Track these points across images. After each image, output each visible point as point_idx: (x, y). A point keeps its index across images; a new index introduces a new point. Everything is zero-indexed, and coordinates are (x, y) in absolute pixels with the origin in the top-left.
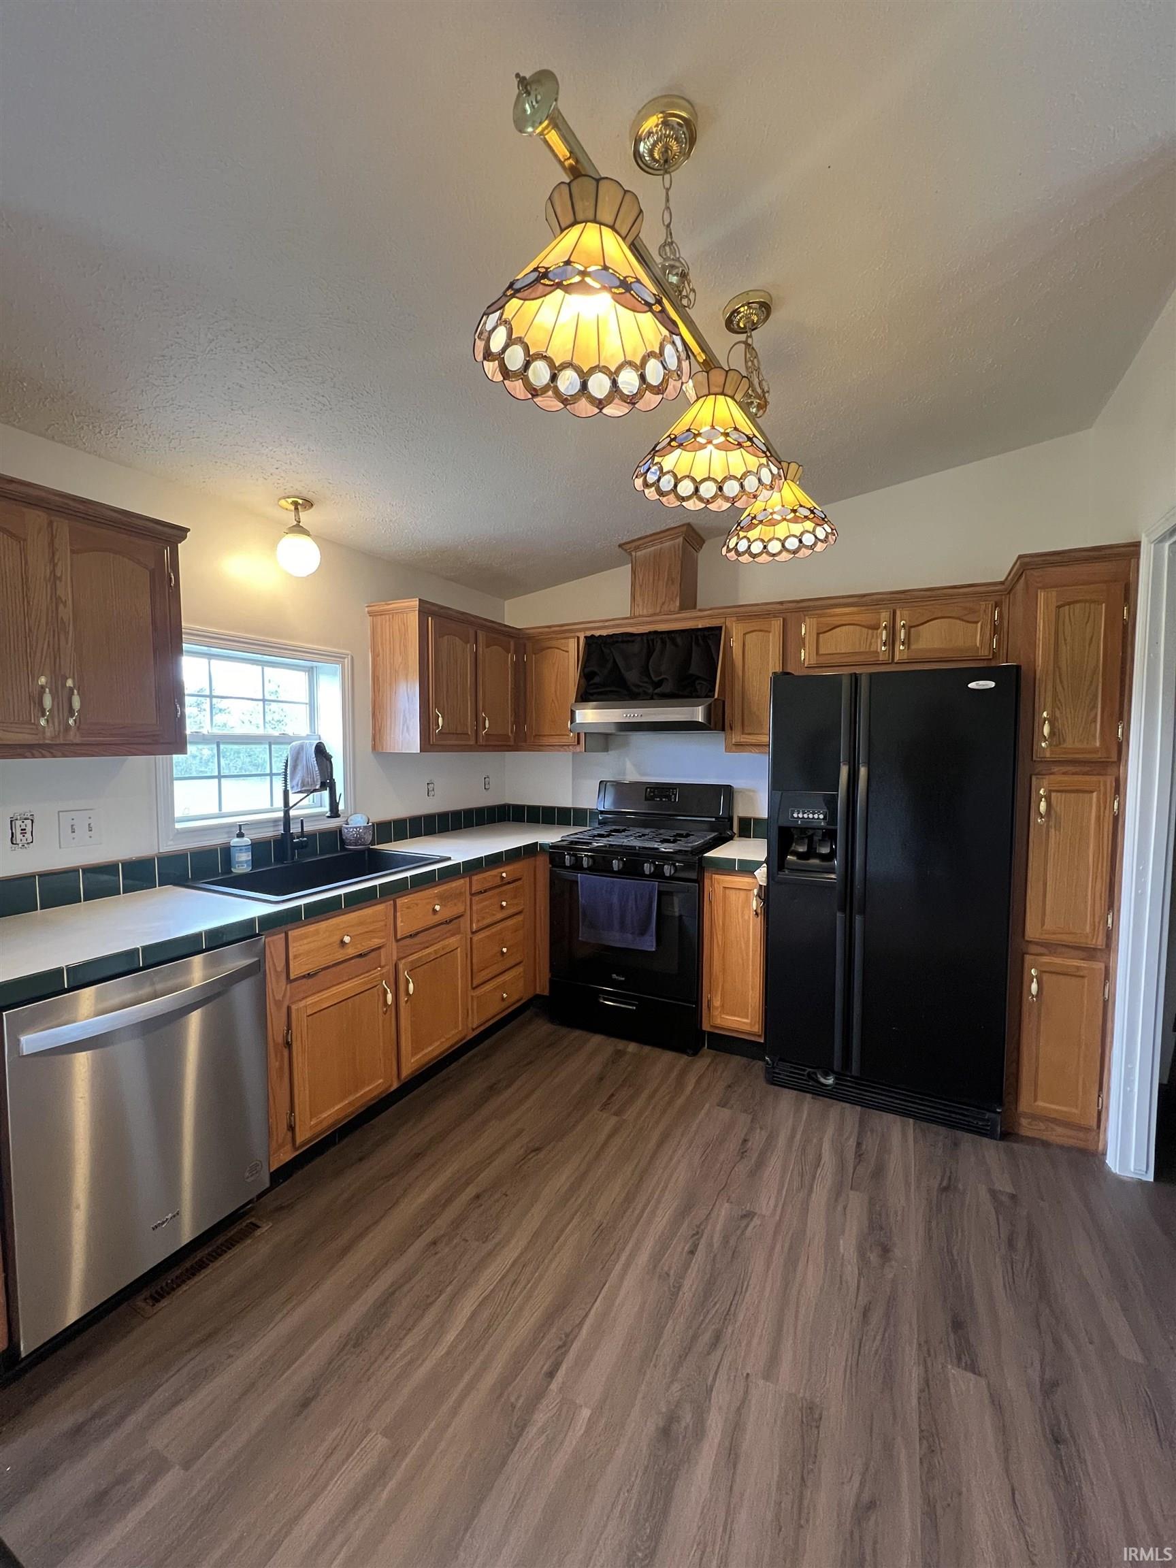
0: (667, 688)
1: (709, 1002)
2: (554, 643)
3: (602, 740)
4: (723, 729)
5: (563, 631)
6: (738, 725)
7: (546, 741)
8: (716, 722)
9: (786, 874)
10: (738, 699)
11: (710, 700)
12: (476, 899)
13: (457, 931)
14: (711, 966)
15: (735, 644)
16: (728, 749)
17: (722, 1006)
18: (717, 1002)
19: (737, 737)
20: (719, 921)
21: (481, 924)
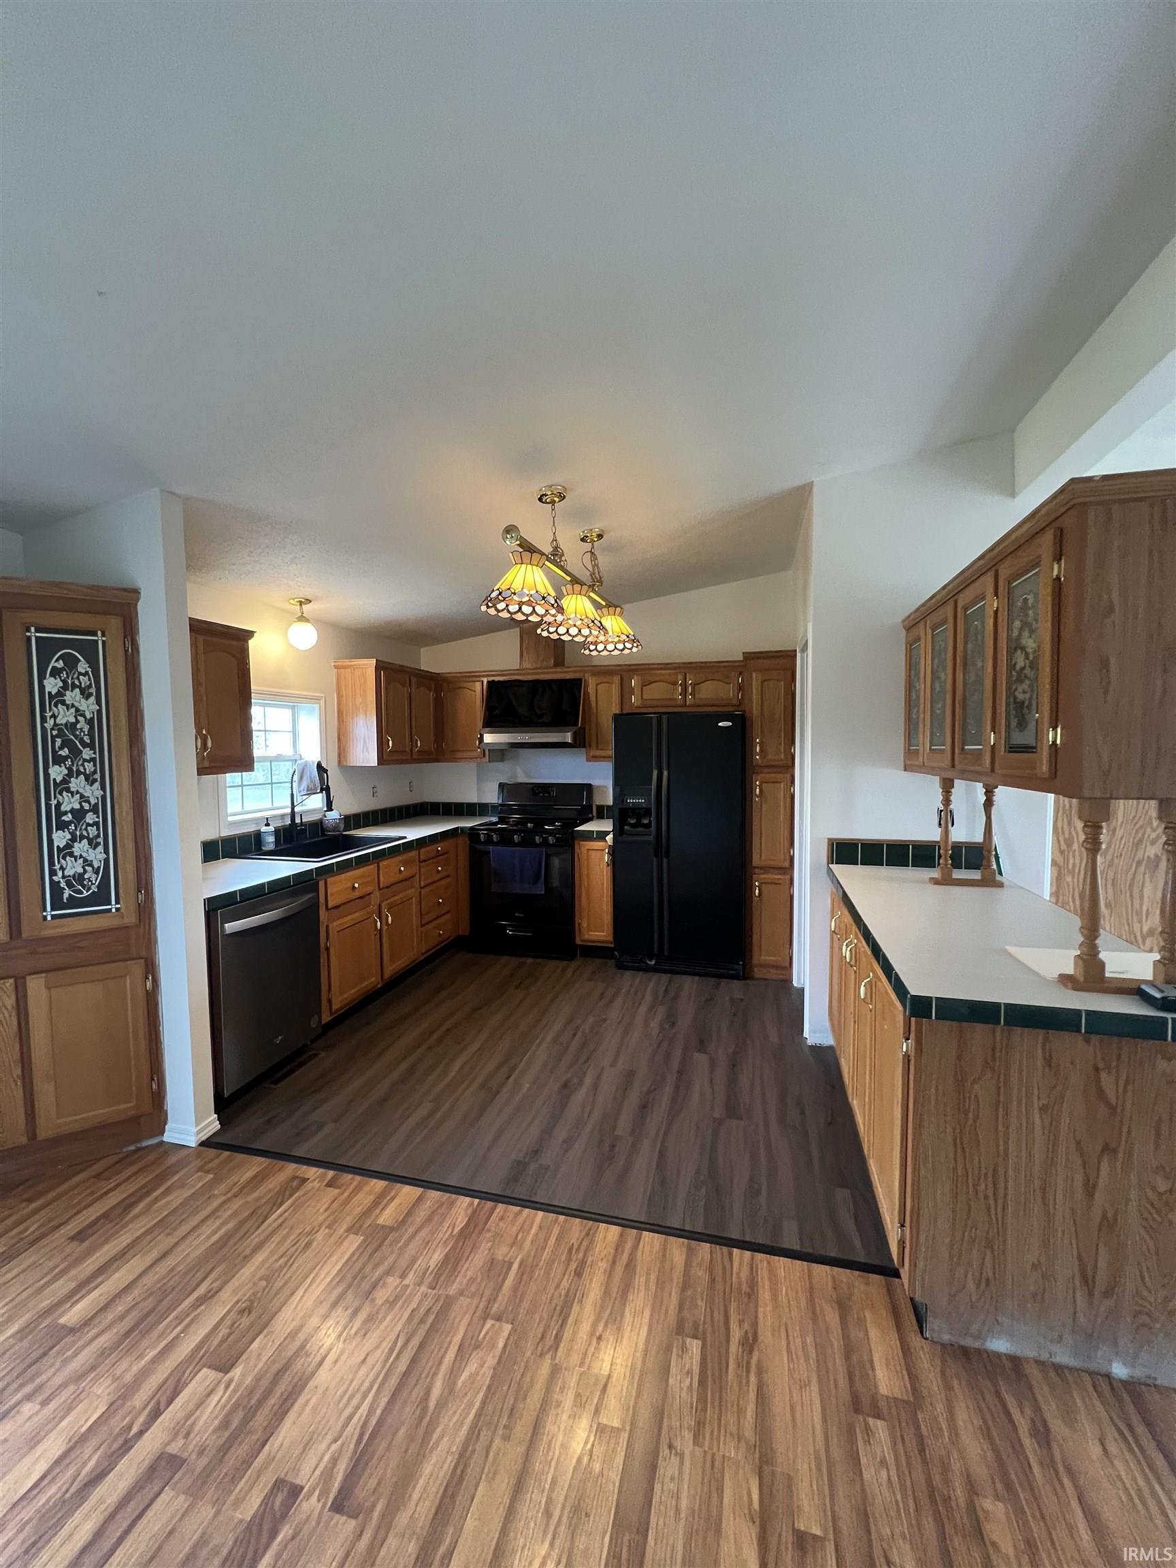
0: (546, 719)
1: (580, 924)
2: (465, 685)
3: (499, 754)
4: (584, 746)
5: (472, 676)
6: (594, 743)
7: (460, 755)
8: (579, 742)
9: (625, 838)
10: (593, 726)
11: (575, 728)
12: (423, 864)
13: (412, 887)
14: (580, 901)
15: (591, 690)
16: (588, 760)
17: (588, 925)
18: (585, 925)
19: (593, 752)
20: (585, 872)
21: (427, 882)
